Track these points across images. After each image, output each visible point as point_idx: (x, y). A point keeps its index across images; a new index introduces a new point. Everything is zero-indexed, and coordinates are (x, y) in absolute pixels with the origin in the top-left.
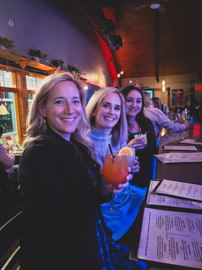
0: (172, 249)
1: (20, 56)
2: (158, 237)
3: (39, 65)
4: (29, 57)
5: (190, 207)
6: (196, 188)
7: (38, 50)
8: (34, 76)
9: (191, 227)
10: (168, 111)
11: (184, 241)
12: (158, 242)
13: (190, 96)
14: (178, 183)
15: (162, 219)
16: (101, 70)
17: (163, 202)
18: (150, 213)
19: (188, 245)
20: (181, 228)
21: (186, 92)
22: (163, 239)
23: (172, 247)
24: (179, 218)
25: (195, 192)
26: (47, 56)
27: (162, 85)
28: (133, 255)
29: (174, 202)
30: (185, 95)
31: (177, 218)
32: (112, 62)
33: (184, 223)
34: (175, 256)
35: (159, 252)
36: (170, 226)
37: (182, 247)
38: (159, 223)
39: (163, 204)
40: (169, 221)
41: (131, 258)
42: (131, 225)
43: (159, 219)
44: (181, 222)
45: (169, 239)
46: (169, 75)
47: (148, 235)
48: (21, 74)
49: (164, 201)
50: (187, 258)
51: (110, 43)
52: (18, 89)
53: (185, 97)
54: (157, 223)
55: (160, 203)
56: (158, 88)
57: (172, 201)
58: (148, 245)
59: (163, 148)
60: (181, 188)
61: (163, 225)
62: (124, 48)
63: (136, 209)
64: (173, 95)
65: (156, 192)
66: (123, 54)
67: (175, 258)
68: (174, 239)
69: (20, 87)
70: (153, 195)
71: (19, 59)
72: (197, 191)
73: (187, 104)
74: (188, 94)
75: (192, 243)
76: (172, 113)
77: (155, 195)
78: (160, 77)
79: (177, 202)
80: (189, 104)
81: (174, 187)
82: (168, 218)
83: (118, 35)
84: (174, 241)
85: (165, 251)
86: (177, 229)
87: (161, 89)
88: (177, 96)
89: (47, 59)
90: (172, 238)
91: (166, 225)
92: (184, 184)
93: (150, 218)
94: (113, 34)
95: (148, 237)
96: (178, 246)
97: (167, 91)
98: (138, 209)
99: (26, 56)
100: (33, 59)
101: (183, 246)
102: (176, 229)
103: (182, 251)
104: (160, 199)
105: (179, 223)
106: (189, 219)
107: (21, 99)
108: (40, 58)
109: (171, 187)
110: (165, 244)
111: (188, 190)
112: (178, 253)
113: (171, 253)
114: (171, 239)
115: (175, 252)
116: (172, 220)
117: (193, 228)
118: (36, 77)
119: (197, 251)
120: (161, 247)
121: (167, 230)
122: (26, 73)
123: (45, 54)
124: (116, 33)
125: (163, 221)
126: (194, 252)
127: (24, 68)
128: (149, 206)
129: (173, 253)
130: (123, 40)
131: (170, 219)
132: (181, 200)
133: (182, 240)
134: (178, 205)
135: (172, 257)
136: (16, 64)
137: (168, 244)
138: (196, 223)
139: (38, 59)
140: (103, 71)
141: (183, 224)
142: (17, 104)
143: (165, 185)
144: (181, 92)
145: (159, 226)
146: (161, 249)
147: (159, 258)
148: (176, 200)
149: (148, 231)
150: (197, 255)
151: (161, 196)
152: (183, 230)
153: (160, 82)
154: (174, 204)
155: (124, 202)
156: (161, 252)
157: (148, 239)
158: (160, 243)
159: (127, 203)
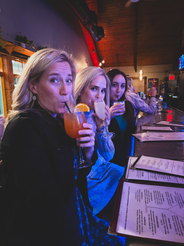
0: (152, 223)
1: (7, 41)
2: (138, 210)
3: (25, 50)
4: (16, 42)
5: (168, 181)
6: (173, 163)
7: (25, 37)
8: (21, 61)
9: (170, 201)
10: (144, 98)
11: (163, 214)
12: (137, 216)
13: (164, 85)
14: (156, 159)
15: (141, 193)
16: (84, 59)
17: (141, 176)
18: (129, 187)
19: (169, 219)
20: (160, 201)
21: (161, 81)
22: (142, 212)
23: (152, 221)
24: (158, 192)
25: (172, 167)
26: (33, 43)
27: (139, 74)
28: (111, 230)
29: (153, 176)
30: (160, 84)
31: (156, 192)
32: (94, 52)
33: (163, 196)
34: (155, 230)
35: (139, 226)
36: (149, 199)
37: (162, 221)
38: (138, 197)
39: (142, 178)
40: (148, 195)
41: (109, 233)
42: (109, 200)
43: (138, 193)
44: (160, 195)
45: (149, 213)
46: (146, 65)
47: (127, 209)
48: (8, 59)
49: (143, 175)
50: (168, 232)
51: (93, 33)
52: (4, 73)
53: (160, 86)
54: (136, 197)
55: (139, 178)
56: (136, 77)
57: (151, 175)
58: (127, 219)
59: (141, 128)
60: (159, 163)
61: (142, 199)
62: (105, 39)
63: (115, 185)
64: (149, 84)
65: (134, 167)
66: (105, 45)
67: (155, 232)
68: (154, 212)
69: (6, 71)
70: (132, 170)
71: (5, 44)
72: (174, 166)
73: (161, 92)
74: (163, 83)
75: (172, 216)
76: (148, 100)
77: (134, 170)
78: (138, 67)
79: (155, 176)
80: (163, 92)
81: (152, 163)
82: (147, 192)
83: (100, 26)
84: (153, 215)
85: (145, 224)
86: (157, 202)
87: (139, 78)
88: (153, 84)
89: (33, 46)
90: (152, 211)
91: (145, 199)
92: (162, 160)
93: (129, 192)
94: (96, 25)
95: (127, 211)
96: (158, 220)
97: (144, 80)
98: (117, 184)
99: (12, 42)
100: (19, 45)
101: (163, 219)
102: (155, 202)
103: (162, 224)
104: (139, 174)
105: (157, 196)
106: (168, 192)
107: (7, 83)
108: (26, 44)
109: (149, 162)
110: (145, 217)
111: (166, 165)
112: (158, 227)
113: (151, 227)
114: (150, 212)
115: (155, 226)
116: (151, 193)
117: (172, 201)
118: (22, 63)
119: (177, 225)
120: (141, 221)
121: (146, 203)
122: (12, 58)
123: (31, 41)
124: (98, 25)
125: (142, 195)
126: (175, 226)
127: (10, 53)
128: (128, 180)
129: (154, 227)
130: (105, 31)
131: (149, 192)
132: (159, 175)
133: (162, 214)
134: (156, 179)
135: (153, 231)
136: (2, 48)
137: (148, 218)
138: (175, 196)
139: (24, 45)
140: (86, 60)
141: (162, 198)
142: (4, 87)
143: (143, 160)
144: (156, 81)
145: (138, 200)
146: (141, 223)
147: (139, 232)
148: (154, 175)
149: (128, 205)
150: (178, 229)
151: (140, 171)
152: (163, 203)
153: (138, 71)
154: (153, 178)
155: (103, 178)
156: (141, 226)
157: (127, 212)
158: (140, 216)
159: (106, 179)
